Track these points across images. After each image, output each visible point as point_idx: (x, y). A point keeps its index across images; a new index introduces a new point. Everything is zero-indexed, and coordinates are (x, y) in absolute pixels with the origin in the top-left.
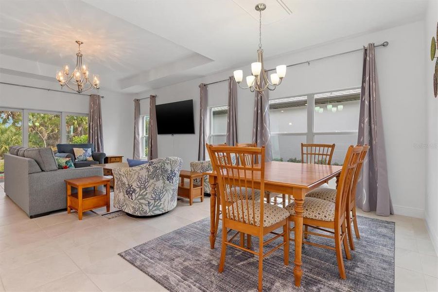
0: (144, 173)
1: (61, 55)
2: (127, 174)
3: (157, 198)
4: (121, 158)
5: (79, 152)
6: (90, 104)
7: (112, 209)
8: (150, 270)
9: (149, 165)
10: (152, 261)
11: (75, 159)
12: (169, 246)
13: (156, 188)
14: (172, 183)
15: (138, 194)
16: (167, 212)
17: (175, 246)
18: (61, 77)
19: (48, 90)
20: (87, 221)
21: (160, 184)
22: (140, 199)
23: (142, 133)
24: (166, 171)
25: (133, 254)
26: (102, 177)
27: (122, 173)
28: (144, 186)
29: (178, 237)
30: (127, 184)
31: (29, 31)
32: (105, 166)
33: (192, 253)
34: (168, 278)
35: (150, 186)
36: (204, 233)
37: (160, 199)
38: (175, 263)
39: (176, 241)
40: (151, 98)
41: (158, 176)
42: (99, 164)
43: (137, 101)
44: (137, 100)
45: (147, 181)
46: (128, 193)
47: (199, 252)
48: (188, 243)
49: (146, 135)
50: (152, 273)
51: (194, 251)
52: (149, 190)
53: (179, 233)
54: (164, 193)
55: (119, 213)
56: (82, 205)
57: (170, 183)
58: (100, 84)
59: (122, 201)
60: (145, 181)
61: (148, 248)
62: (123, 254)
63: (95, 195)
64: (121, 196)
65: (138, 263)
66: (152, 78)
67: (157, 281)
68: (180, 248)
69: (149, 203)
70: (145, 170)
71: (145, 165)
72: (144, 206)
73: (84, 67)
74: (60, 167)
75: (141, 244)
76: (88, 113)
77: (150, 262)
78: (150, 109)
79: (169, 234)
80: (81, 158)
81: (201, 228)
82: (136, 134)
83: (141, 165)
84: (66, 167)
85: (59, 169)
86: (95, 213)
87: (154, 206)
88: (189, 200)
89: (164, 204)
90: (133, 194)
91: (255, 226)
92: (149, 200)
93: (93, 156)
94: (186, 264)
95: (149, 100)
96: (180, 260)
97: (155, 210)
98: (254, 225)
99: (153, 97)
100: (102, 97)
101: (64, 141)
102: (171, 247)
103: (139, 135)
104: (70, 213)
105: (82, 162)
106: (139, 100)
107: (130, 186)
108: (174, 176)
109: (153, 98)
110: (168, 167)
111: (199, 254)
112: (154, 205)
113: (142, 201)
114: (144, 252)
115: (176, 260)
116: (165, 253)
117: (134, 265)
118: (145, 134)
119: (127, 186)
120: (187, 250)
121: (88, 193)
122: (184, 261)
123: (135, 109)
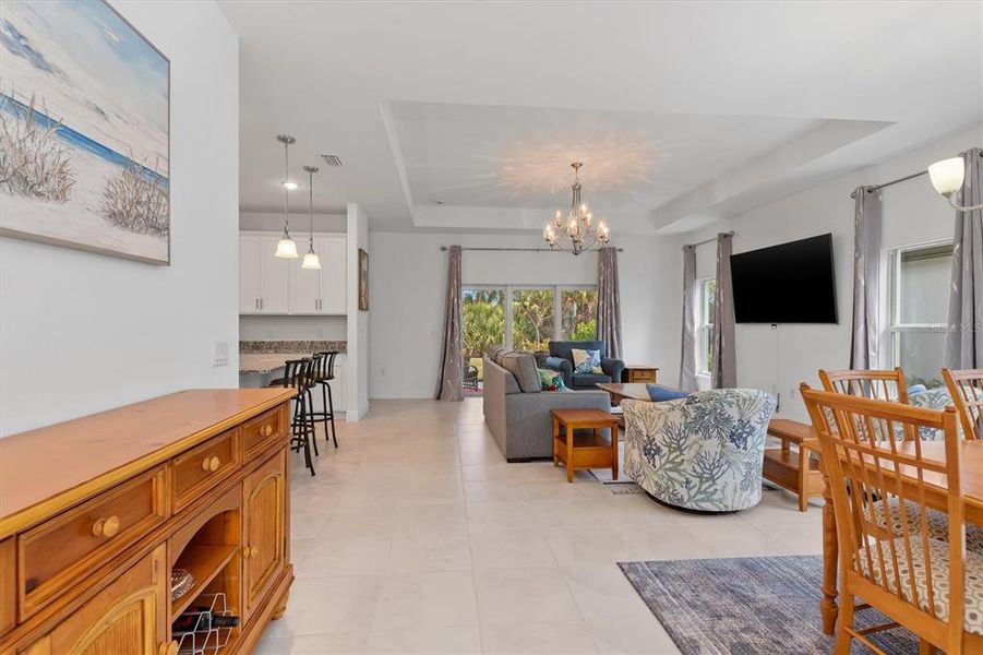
0: (677, 419)
1: (552, 191)
2: (645, 415)
3: (705, 475)
4: (653, 371)
5: (580, 356)
6: (599, 265)
7: (622, 477)
8: (665, 614)
9: (688, 403)
10: (674, 600)
11: (574, 369)
12: (718, 587)
13: (703, 454)
14: (745, 448)
15: (665, 458)
16: (734, 512)
17: (732, 591)
18: (550, 232)
19: (538, 250)
20: (580, 487)
21: (712, 446)
22: (670, 469)
23: (701, 320)
24: (728, 420)
25: (642, 574)
26: (605, 412)
27: (636, 412)
28: (678, 444)
29: (744, 574)
30: (645, 433)
31: (510, 168)
32: (622, 388)
33: (768, 622)
34: (698, 647)
35: (690, 447)
36: (817, 590)
37: (712, 479)
38: (722, 625)
39: (738, 582)
40: (719, 242)
41: (707, 428)
42: (613, 382)
43: (690, 250)
44: (690, 247)
45: (682, 436)
46: (647, 452)
47: (786, 627)
48: (765, 596)
49: (710, 322)
50: (670, 622)
51: (775, 619)
52: (688, 454)
53: (750, 566)
54: (724, 468)
55: (632, 487)
56: (572, 456)
57: (739, 447)
58: (609, 233)
59: (637, 465)
60: (679, 434)
61: (672, 573)
62: (624, 566)
63: (595, 444)
64: (636, 455)
65: (648, 594)
66: (721, 195)
67: (675, 642)
68: (744, 600)
69: (688, 482)
70: (678, 413)
71: (678, 401)
72: (677, 486)
73: (584, 208)
74: (546, 388)
75: (663, 560)
76: (595, 283)
77: (669, 601)
78: (718, 264)
79: (725, 560)
80: (584, 368)
81: (812, 574)
82: (687, 321)
83: (671, 402)
84: (553, 389)
85: (543, 390)
86: (593, 475)
87: (699, 492)
88: (796, 495)
89: (723, 491)
90: (656, 456)
91: (935, 617)
92: (688, 476)
93: (602, 365)
94: (747, 637)
95: (715, 244)
96: (737, 626)
97: (702, 500)
98: (932, 611)
99: (726, 236)
100: (620, 250)
101: (559, 337)
102: (724, 589)
103: (692, 323)
104: (557, 466)
105: (584, 376)
106: (694, 246)
107: (651, 441)
108: (749, 434)
109: (725, 238)
110: (733, 413)
111: (786, 632)
112: (699, 489)
113: (674, 475)
114: (664, 579)
115: (726, 619)
116: (705, 596)
117: (641, 595)
118: (707, 323)
119: (645, 438)
120: (759, 611)
121: (584, 438)
122: (743, 630)
123: (685, 268)
